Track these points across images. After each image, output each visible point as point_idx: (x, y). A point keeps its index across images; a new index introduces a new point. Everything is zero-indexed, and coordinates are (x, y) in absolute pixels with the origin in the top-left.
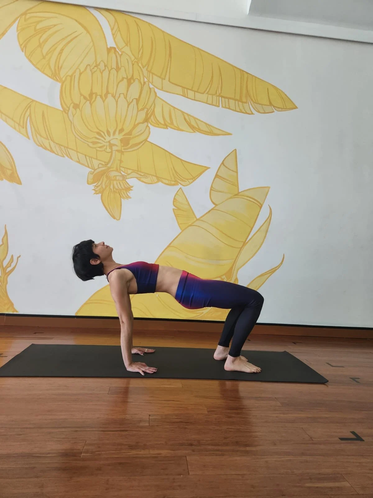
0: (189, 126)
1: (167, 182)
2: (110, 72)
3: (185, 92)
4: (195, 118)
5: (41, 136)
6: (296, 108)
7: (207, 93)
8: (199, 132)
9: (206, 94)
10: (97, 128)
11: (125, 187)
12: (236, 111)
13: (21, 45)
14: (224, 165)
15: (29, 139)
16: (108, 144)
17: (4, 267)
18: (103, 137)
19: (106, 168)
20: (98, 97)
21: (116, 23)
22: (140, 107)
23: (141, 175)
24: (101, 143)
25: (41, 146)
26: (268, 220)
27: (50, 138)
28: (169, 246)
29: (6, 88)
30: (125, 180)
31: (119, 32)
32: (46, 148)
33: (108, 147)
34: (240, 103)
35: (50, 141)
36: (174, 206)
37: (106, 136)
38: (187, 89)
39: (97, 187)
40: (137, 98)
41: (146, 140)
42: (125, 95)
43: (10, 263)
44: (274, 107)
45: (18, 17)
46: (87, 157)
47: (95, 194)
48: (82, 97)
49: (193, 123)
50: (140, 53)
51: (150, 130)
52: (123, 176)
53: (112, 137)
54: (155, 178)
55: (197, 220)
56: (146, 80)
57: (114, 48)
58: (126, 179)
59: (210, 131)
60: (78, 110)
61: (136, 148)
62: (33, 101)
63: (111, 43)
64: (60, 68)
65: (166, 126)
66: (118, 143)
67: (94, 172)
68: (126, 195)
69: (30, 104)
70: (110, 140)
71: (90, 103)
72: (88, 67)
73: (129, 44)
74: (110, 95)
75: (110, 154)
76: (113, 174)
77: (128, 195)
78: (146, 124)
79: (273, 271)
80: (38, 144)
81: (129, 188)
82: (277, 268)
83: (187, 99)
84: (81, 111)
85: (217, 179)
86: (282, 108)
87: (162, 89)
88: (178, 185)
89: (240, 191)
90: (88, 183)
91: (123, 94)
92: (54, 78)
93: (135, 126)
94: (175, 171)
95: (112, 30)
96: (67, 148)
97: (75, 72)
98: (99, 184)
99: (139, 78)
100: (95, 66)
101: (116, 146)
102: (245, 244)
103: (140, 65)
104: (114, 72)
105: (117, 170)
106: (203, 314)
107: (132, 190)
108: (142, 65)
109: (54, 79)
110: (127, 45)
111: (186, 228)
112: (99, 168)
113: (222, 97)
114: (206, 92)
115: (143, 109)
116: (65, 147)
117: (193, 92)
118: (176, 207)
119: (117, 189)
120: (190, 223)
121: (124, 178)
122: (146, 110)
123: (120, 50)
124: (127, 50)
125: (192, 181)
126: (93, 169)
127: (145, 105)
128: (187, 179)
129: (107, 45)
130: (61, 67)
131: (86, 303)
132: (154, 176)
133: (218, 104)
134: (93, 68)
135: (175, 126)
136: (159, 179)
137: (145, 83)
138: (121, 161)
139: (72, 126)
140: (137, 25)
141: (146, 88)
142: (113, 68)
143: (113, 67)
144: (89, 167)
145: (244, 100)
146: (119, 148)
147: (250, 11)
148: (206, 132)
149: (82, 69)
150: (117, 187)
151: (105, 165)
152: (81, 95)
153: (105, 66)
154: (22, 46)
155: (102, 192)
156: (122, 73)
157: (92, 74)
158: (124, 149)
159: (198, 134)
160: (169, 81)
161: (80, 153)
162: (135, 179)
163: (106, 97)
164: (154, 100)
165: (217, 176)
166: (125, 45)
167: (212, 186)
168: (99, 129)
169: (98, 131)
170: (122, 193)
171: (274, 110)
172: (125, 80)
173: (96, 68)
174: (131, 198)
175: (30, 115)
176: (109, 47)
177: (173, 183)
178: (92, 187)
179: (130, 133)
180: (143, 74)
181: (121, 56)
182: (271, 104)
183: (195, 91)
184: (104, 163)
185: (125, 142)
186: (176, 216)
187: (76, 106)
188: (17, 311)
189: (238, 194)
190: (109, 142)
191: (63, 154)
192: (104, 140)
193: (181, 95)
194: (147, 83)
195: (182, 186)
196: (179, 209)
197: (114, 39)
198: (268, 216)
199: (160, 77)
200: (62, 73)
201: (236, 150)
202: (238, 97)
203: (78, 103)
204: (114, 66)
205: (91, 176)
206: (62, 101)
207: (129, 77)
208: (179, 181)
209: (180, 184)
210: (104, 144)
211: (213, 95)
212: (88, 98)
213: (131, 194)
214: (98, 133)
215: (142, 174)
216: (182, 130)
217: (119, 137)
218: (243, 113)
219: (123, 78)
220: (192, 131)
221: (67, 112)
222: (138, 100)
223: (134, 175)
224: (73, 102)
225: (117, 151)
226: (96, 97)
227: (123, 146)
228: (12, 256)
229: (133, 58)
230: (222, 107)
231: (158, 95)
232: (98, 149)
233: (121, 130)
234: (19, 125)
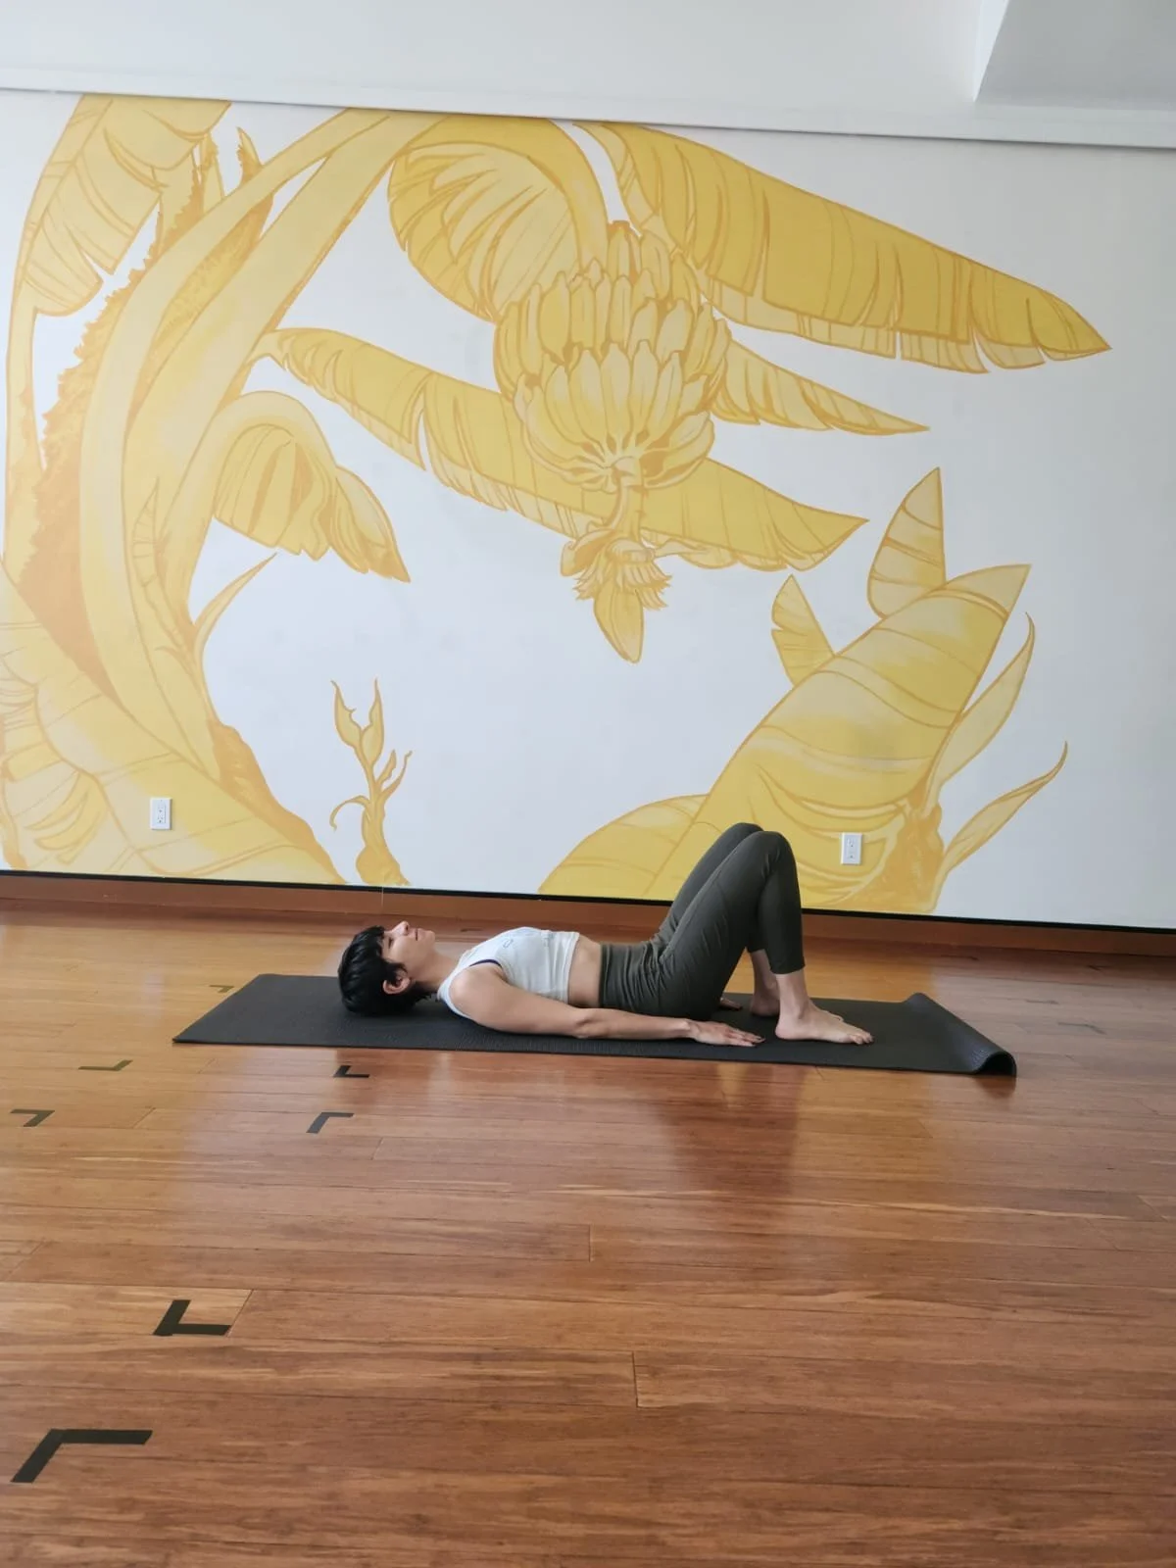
0: (814, 411)
1: (756, 561)
2: (613, 284)
3: (804, 321)
4: (830, 392)
5: (451, 459)
6: (1106, 347)
7: (864, 324)
8: (838, 426)
9: (862, 324)
10: (584, 433)
11: (650, 577)
12: (939, 366)
13: (398, 235)
14: (908, 513)
15: (422, 466)
16: (610, 471)
17: (377, 777)
18: (597, 455)
19: (606, 532)
20: (586, 353)
21: (629, 160)
22: (690, 373)
23: (692, 548)
24: (591, 471)
25: (453, 486)
26: (1026, 652)
27: (473, 463)
28: (761, 726)
29: (369, 345)
30: (652, 562)
31: (636, 181)
32: (462, 490)
33: (610, 479)
34: (952, 345)
35: (474, 472)
36: (776, 623)
37: (603, 450)
38: (811, 316)
39: (586, 581)
40: (682, 348)
41: (703, 457)
42: (652, 341)
43: (388, 770)
44: (1044, 348)
45: (389, 164)
46: (562, 510)
47: (578, 598)
48: (547, 356)
49: (826, 406)
50: (691, 228)
51: (716, 431)
52: (647, 551)
53: (619, 453)
54: (726, 554)
55: (834, 656)
56: (703, 300)
57: (625, 224)
58: (656, 557)
59: (871, 423)
60: (537, 390)
61: (677, 479)
62: (431, 373)
63: (617, 212)
64: (492, 288)
65: (754, 417)
66: (633, 467)
67: (576, 544)
68: (655, 599)
69: (425, 381)
70: (616, 462)
71: (566, 370)
72: (561, 278)
73: (660, 211)
74: (613, 348)
75: (614, 497)
76: (621, 547)
77: (659, 599)
78: (703, 415)
79: (1035, 787)
80: (446, 481)
81: (661, 582)
82: (1046, 779)
83: (809, 342)
84: (545, 393)
85: (887, 549)
86: (1065, 352)
87: (745, 323)
88: (786, 567)
89: (949, 578)
90: (563, 573)
91: (648, 341)
92: (480, 312)
93: (677, 422)
94: (777, 532)
95: (619, 174)
96: (514, 487)
97: (529, 292)
98: (588, 575)
99: (687, 298)
100: (577, 275)
101: (631, 475)
102: (959, 717)
103: (690, 262)
104: (623, 285)
105: (632, 537)
106: (846, 898)
107: (668, 585)
108: (693, 258)
109: (477, 315)
110: (655, 212)
111: (804, 680)
112: (588, 533)
113: (902, 331)
114: (861, 321)
115: (695, 378)
116: (507, 485)
117: (826, 324)
118: (780, 626)
119: (632, 586)
120: (815, 667)
121: (649, 555)
122: (703, 378)
123: (639, 226)
124: (656, 225)
125: (821, 555)
126: (572, 536)
127: (701, 367)
128: (810, 553)
129: (607, 218)
130: (496, 282)
131: (561, 866)
132: (723, 547)
133: (891, 350)
134: (574, 280)
135: (778, 417)
136: (736, 555)
137: (701, 308)
138: (641, 514)
139: (525, 434)
140: (682, 156)
141: (704, 321)
142: (624, 276)
143: (621, 273)
144: (564, 532)
145: (962, 335)
146: (637, 481)
147: (981, 90)
148: (858, 425)
149: (546, 282)
150: (634, 583)
151: (606, 525)
152: (544, 349)
153: (603, 271)
154: (402, 236)
155: (596, 595)
156: (645, 288)
157: (571, 294)
158: (650, 483)
159: (838, 432)
160: (764, 298)
161: (542, 497)
162: (677, 556)
163: (605, 349)
164: (725, 354)
165: (887, 541)
166: (651, 212)
167: (873, 569)
168: (588, 437)
169: (585, 440)
170: (646, 595)
171: (1046, 358)
172: (652, 306)
173: (579, 279)
174: (666, 605)
175: (425, 410)
176: (611, 222)
177: (774, 563)
178: (572, 581)
179: (663, 441)
180: (697, 286)
181: (640, 242)
182: (1036, 343)
183: (831, 321)
184: (600, 521)
185: (652, 464)
186: (778, 647)
187: (533, 381)
188: (407, 883)
189: (942, 588)
190: (613, 466)
191: (503, 504)
192: (598, 461)
193: (795, 334)
194: (707, 308)
195: (795, 573)
196: (785, 629)
197: (625, 199)
198: (1023, 644)
199: (740, 290)
200: (499, 298)
201: (938, 469)
202: (945, 328)
203: (537, 372)
204: (625, 270)
205: (570, 555)
206: (500, 371)
207: (663, 294)
208: (791, 560)
209: (789, 567)
210: (602, 472)
211: (878, 327)
212: (563, 360)
213: (666, 595)
214: (588, 448)
215: (695, 544)
216: (797, 426)
217: (637, 451)
218: (960, 370)
219: (647, 299)
220: (824, 427)
221: (511, 396)
222: (683, 355)
223: (676, 546)
224: (524, 371)
225: (634, 488)
226: (580, 354)
227: (647, 476)
228: (393, 754)
229: (671, 245)
230: (903, 357)
231: (735, 337)
232: (586, 485)
233: (643, 435)
234: (400, 434)
